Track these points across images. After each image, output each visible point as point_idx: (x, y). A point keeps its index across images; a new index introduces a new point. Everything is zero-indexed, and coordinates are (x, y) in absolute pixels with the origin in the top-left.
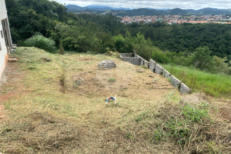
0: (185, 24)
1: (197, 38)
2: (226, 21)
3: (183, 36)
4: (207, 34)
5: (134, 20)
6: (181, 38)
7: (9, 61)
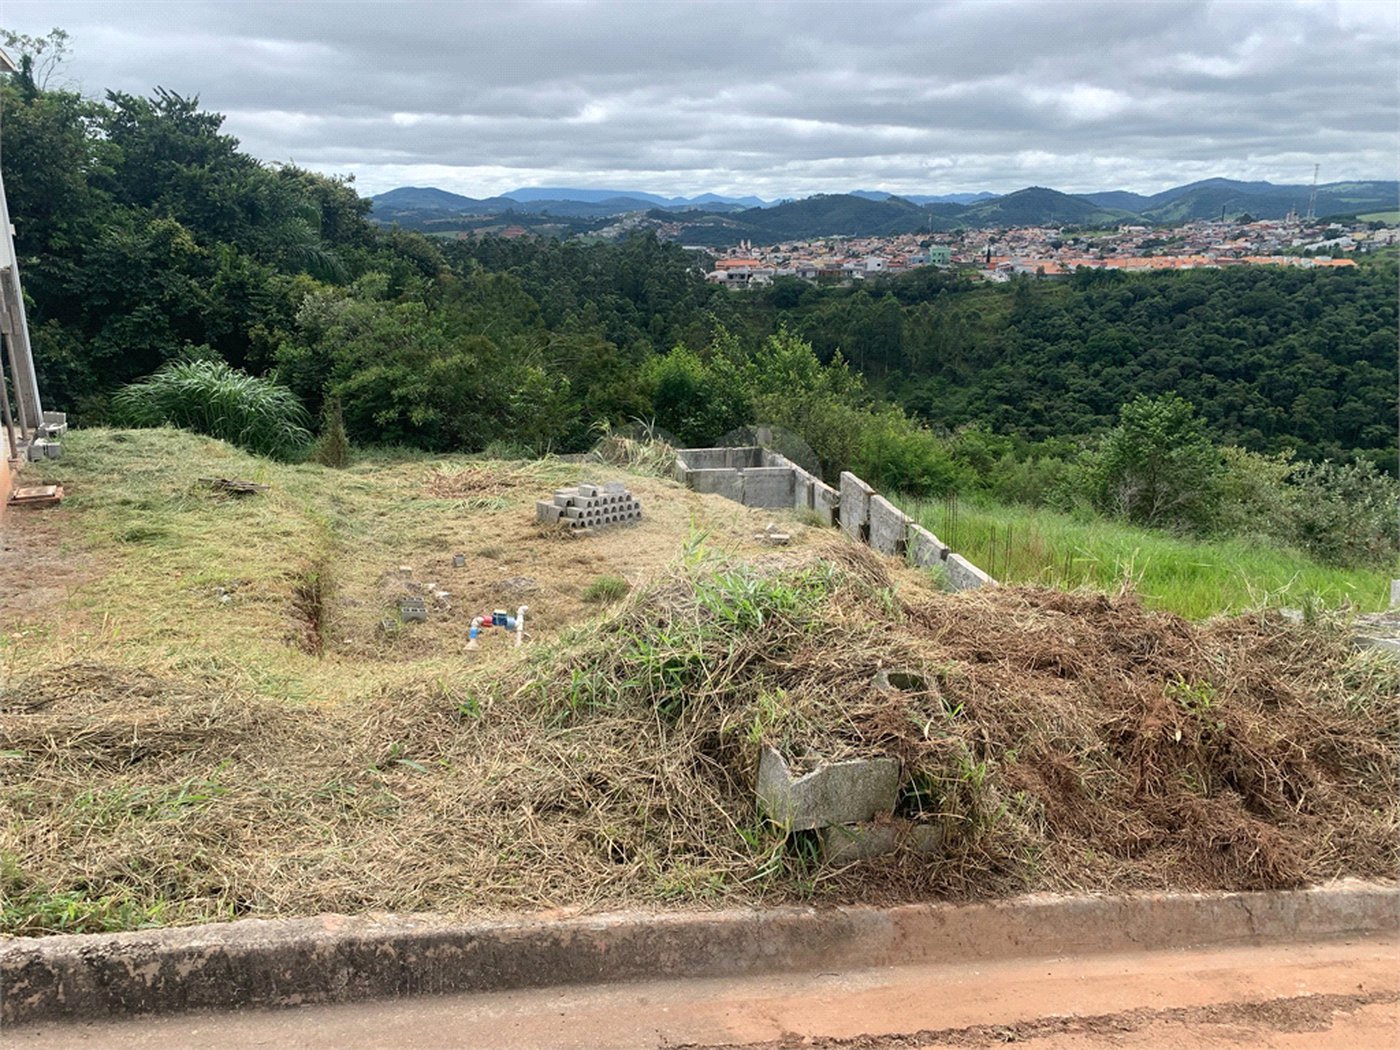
0: (1085, 278)
1: (1161, 355)
2: (1322, 252)
3: (1078, 348)
4: (1217, 330)
5: (785, 263)
6: (1068, 356)
7: (14, 502)
